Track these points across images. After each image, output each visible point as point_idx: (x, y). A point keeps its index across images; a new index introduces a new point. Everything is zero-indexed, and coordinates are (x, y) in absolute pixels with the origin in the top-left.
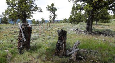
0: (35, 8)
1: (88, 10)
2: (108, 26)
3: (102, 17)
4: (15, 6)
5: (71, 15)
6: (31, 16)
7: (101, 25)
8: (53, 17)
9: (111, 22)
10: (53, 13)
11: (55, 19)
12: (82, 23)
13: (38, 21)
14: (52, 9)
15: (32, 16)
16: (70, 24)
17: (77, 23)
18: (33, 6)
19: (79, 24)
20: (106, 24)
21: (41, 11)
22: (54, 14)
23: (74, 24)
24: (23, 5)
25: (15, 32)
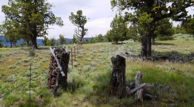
0: (51, 18)
1: (146, 22)
2: (172, 46)
3: (162, 31)
4: (18, 16)
5: (111, 29)
6: (45, 32)
7: (160, 44)
8: (80, 33)
9: (175, 38)
10: (81, 27)
11: (85, 37)
12: (128, 41)
13: (53, 40)
14: (79, 19)
15: (47, 32)
16: (110, 43)
17: (121, 42)
18: (47, 15)
19: (124, 43)
20: (168, 42)
21: (61, 24)
22: (83, 27)
23: (117, 44)
24: (32, 15)
25: (26, 62)
